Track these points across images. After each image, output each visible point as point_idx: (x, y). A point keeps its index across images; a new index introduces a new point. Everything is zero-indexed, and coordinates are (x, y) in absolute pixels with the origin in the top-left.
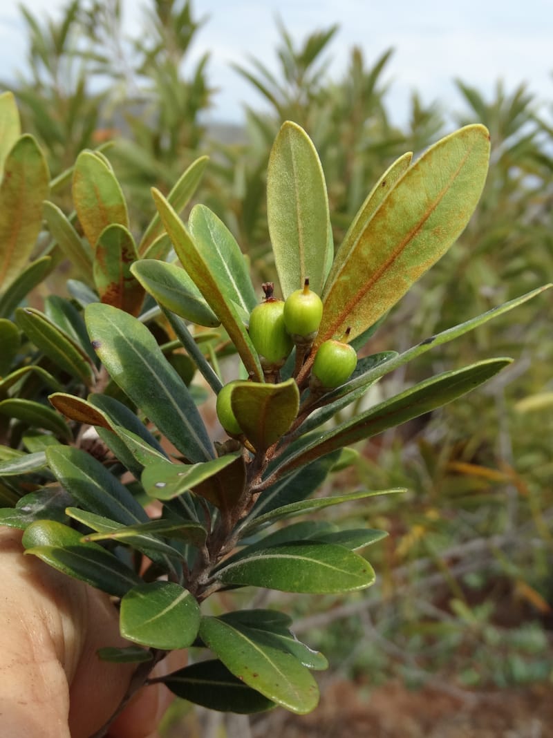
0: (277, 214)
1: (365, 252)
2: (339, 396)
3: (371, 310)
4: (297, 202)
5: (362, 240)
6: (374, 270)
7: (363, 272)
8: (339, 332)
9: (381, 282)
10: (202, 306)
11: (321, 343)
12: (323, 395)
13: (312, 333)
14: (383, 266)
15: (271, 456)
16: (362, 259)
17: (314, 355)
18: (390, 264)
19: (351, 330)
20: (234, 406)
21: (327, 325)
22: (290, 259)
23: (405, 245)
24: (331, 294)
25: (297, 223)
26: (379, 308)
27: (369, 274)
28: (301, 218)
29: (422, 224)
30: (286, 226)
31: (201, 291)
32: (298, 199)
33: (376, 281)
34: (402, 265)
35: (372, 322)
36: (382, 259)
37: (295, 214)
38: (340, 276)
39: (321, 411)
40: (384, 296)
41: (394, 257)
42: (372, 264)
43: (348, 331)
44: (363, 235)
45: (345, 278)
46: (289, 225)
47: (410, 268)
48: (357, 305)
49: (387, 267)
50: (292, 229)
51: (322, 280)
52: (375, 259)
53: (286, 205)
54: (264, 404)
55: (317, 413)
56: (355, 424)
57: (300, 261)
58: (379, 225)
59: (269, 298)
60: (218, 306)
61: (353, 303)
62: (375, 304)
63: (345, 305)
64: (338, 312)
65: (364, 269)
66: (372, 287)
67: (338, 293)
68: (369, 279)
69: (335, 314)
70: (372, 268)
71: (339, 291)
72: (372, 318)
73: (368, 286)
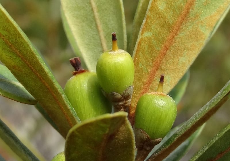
1: (162, 7)
3: (177, 64)
6: (173, 24)
7: (163, 26)
8: (152, 89)
9: (181, 35)
10: (17, 88)
13: (128, 87)
14: (180, 19)
16: (159, 14)
18: (185, 16)
19: (164, 79)
24: (137, 51)
25: (90, 3)
26: (184, 61)
27: (169, 28)
31: (12, 72)
33: (176, 34)
34: (197, 16)
36: (178, 12)
38: (143, 33)
40: (186, 49)
41: (188, 9)
42: (170, 18)
43: (162, 79)
45: (147, 35)
46: (83, 7)
47: (205, 18)
48: (164, 60)
49: (183, 19)
50: (86, 10)
52: (171, 13)
59: (79, 70)
61: (159, 59)
62: (180, 57)
63: (152, 62)
64: (147, 70)
65: (164, 24)
66: (173, 41)
67: (144, 50)
68: (170, 33)
69: (145, 72)
70: (171, 22)
71: (145, 49)
72: (179, 71)
73: (170, 40)
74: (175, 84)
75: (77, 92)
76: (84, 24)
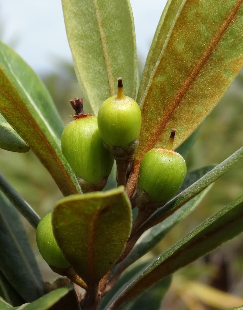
0: (76, 27)
1: (180, 47)
2: (172, 209)
3: (193, 113)
4: (96, 9)
5: (175, 32)
6: (191, 67)
7: (179, 69)
8: (161, 141)
9: (200, 80)
10: (7, 131)
11: (142, 155)
12: (153, 212)
13: (133, 142)
14: (200, 62)
15: (104, 289)
16: (176, 55)
17: (137, 170)
18: (207, 58)
20: (56, 232)
21: (147, 135)
22: (96, 74)
23: (222, 34)
25: (98, 32)
26: (201, 110)
27: (187, 71)
28: (102, 26)
29: (238, 8)
30: (87, 38)
32: (97, 6)
33: (194, 79)
34: (221, 59)
35: (195, 126)
36: (199, 54)
37: (96, 23)
38: (155, 76)
39: (151, 234)
40: (204, 96)
41: (211, 50)
42: (189, 60)
43: (173, 135)
44: (175, 26)
45: (160, 79)
46: (91, 36)
47: (230, 61)
48: (177, 110)
49: (204, 62)
50: (93, 40)
51: (134, 89)
53: (84, 15)
54: (92, 224)
55: (147, 237)
56: (194, 238)
57: (107, 73)
58: (191, 13)
59: (80, 114)
60: (24, 129)
61: (172, 107)
62: (196, 106)
63: (164, 111)
64: (157, 119)
65: (181, 66)
66: (190, 86)
67: (155, 97)
68: (187, 77)
69: (154, 121)
70: (189, 65)
71: (156, 95)
72: (194, 122)
73: (186, 85)
74: (188, 136)
75: (75, 141)
76: (90, 56)
